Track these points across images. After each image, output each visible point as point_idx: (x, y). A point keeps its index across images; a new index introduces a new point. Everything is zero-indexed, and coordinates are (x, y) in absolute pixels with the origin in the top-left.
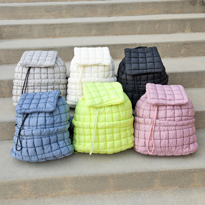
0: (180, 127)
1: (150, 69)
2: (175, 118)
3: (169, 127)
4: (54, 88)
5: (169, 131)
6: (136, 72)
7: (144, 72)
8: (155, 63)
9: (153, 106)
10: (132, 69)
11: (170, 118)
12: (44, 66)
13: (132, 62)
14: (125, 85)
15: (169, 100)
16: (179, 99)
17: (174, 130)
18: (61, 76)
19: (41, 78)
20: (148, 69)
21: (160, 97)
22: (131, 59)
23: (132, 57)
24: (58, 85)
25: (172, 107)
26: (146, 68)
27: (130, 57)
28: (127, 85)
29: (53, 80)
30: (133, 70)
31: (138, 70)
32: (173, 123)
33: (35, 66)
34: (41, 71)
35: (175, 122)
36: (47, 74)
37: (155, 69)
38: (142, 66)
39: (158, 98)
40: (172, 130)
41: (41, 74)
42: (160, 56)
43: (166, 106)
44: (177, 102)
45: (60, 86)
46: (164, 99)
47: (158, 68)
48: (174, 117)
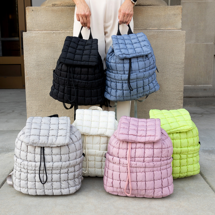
0: (150, 169)
1: (84, 61)
2: (144, 159)
3: (137, 169)
4: (69, 172)
5: (137, 173)
6: (70, 62)
7: (78, 64)
8: (91, 56)
9: (123, 142)
10: (67, 57)
11: (140, 158)
12: (56, 146)
13: (69, 51)
14: (58, 77)
15: (140, 136)
16: (150, 136)
17: (143, 172)
18: (78, 155)
19: (52, 160)
20: (82, 61)
21: (130, 133)
22: (68, 48)
23: (70, 46)
24: (73, 168)
25: (142, 145)
26: (80, 60)
27: (68, 45)
28: (60, 77)
29: (68, 163)
30: (67, 59)
31: (72, 60)
32: (141, 165)
33: (45, 145)
34: (52, 151)
35: (144, 163)
36: (61, 154)
37: (89, 62)
38: (77, 57)
39: (127, 133)
40: (141, 172)
41: (52, 155)
42: (98, 50)
43: (136, 143)
44: (147, 139)
45: (75, 168)
46: (134, 135)
47: (92, 62)
48: (144, 157)
